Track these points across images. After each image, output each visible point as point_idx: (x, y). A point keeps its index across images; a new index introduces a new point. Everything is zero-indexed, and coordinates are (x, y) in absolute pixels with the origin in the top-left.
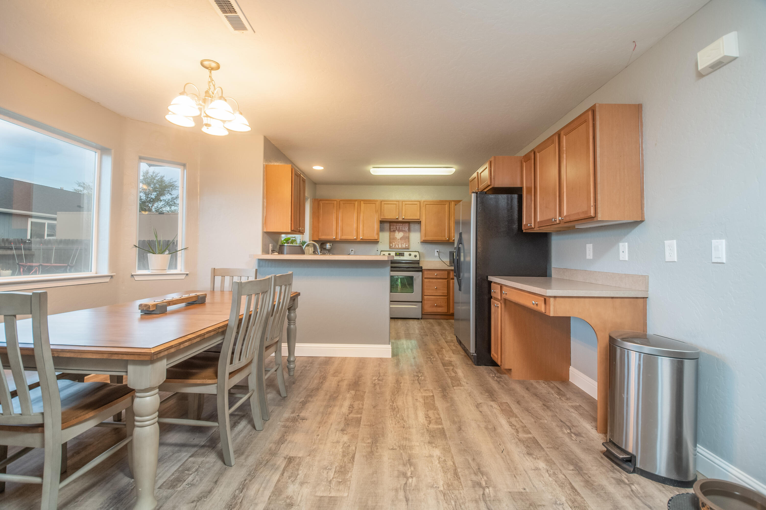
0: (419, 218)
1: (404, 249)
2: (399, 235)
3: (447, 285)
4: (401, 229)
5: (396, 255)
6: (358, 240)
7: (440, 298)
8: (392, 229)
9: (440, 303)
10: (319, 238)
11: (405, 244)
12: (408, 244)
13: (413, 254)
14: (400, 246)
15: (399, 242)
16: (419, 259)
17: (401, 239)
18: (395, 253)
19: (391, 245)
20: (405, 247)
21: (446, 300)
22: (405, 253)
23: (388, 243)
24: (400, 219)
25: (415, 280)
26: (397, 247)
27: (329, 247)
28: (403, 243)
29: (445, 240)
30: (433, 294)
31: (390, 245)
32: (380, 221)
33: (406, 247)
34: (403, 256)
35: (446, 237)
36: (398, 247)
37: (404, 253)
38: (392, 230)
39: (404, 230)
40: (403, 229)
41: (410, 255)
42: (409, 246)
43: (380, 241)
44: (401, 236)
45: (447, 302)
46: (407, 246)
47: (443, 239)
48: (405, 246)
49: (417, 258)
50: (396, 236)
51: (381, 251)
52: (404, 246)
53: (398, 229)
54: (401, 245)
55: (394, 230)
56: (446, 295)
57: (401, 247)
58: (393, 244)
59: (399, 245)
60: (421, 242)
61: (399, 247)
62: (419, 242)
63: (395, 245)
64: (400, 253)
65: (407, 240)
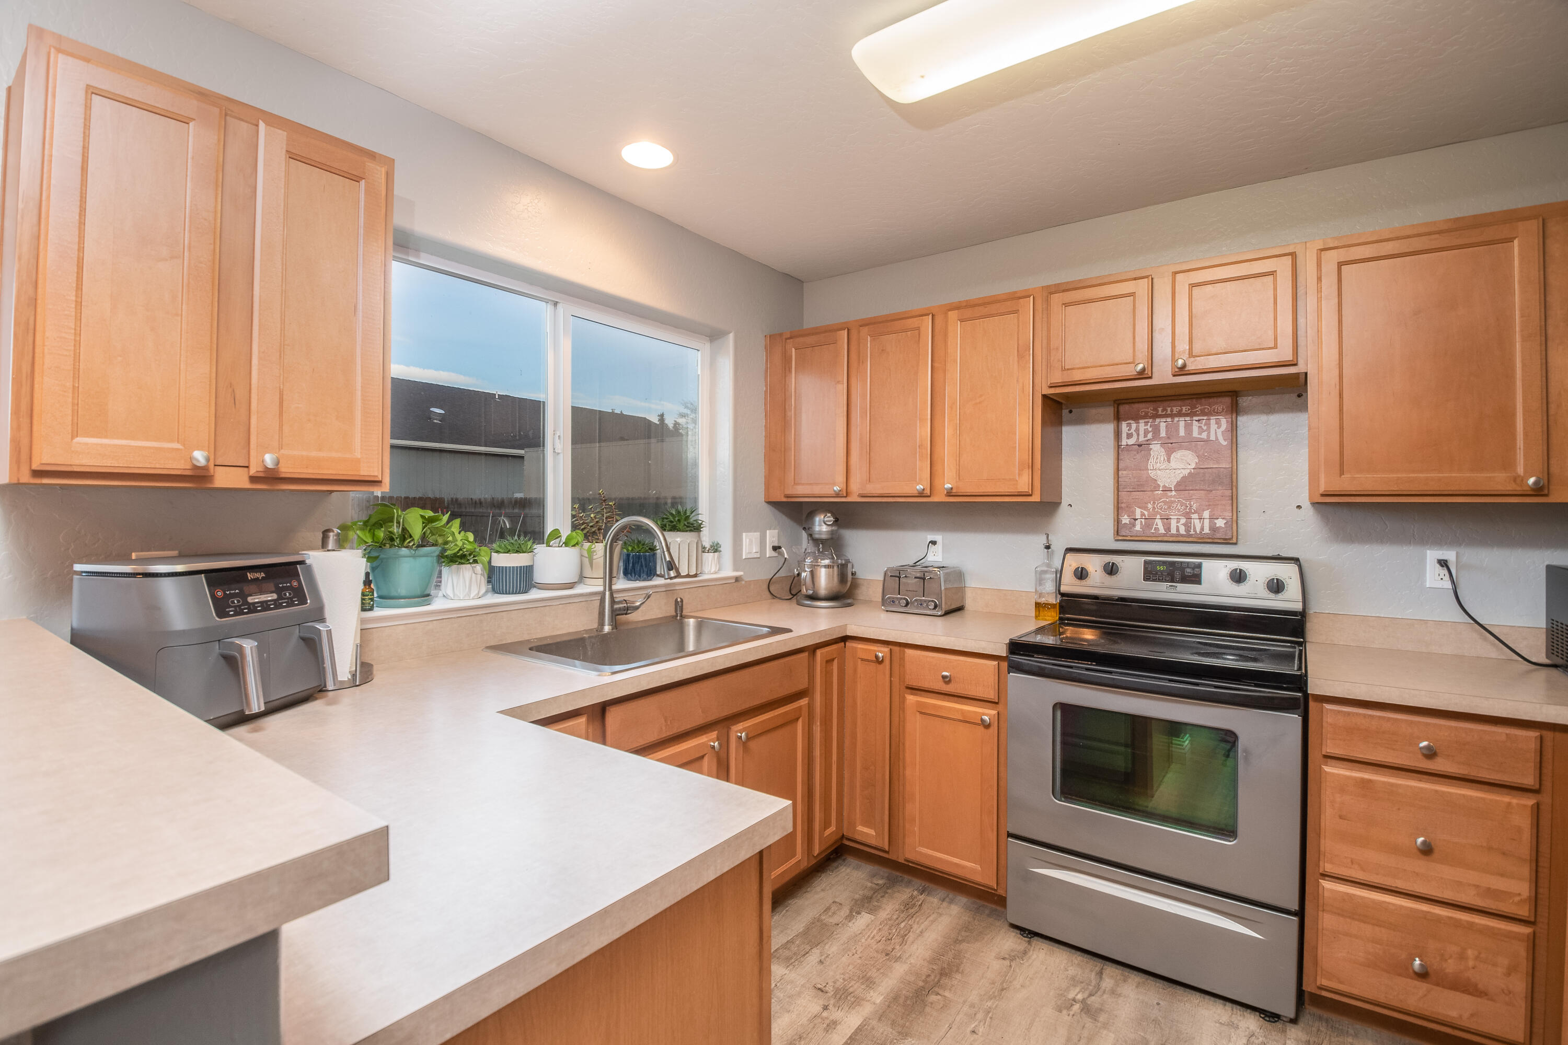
0: (1288, 356)
1: (1202, 540)
2: (1173, 464)
3: (1527, 835)
4: (1182, 432)
5: (1150, 574)
6: (939, 498)
7: (1457, 924)
8: (1129, 436)
9: (1462, 957)
10: (789, 492)
11: (1206, 514)
12: (1228, 514)
13: (1259, 572)
14: (1177, 525)
15: (1169, 504)
16: (1298, 607)
17: (1183, 486)
18: (1146, 562)
19: (1125, 520)
20: (1207, 530)
21: (1522, 950)
22: (1207, 565)
23: (1110, 507)
24: (1163, 376)
25: (1246, 759)
26: (1162, 531)
27: (824, 528)
28: (1199, 512)
29: (1511, 487)
30: (1400, 884)
31: (1118, 521)
32: (1045, 397)
33: (1213, 529)
34: (1195, 579)
35: (1520, 470)
36: (1168, 529)
37: (1199, 566)
38: (1132, 441)
39: (1204, 436)
40: (1195, 434)
41: (1239, 577)
42: (1234, 522)
43: (1065, 501)
44: (1186, 472)
45: (1524, 965)
46: (1220, 523)
47: (1498, 480)
48: (1207, 522)
49: (1290, 600)
50: (1152, 474)
51: (1070, 550)
52: (1202, 525)
53: (1163, 434)
54: (1183, 521)
55: (1142, 439)
56: (1524, 911)
57: (1182, 530)
58: (1138, 516)
59: (1173, 523)
60: (1314, 504)
61: (1173, 531)
62: (1306, 504)
63: (1149, 520)
64: (1173, 563)
65: (1222, 491)
